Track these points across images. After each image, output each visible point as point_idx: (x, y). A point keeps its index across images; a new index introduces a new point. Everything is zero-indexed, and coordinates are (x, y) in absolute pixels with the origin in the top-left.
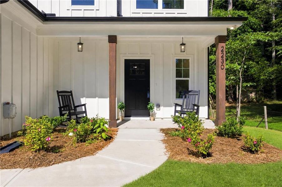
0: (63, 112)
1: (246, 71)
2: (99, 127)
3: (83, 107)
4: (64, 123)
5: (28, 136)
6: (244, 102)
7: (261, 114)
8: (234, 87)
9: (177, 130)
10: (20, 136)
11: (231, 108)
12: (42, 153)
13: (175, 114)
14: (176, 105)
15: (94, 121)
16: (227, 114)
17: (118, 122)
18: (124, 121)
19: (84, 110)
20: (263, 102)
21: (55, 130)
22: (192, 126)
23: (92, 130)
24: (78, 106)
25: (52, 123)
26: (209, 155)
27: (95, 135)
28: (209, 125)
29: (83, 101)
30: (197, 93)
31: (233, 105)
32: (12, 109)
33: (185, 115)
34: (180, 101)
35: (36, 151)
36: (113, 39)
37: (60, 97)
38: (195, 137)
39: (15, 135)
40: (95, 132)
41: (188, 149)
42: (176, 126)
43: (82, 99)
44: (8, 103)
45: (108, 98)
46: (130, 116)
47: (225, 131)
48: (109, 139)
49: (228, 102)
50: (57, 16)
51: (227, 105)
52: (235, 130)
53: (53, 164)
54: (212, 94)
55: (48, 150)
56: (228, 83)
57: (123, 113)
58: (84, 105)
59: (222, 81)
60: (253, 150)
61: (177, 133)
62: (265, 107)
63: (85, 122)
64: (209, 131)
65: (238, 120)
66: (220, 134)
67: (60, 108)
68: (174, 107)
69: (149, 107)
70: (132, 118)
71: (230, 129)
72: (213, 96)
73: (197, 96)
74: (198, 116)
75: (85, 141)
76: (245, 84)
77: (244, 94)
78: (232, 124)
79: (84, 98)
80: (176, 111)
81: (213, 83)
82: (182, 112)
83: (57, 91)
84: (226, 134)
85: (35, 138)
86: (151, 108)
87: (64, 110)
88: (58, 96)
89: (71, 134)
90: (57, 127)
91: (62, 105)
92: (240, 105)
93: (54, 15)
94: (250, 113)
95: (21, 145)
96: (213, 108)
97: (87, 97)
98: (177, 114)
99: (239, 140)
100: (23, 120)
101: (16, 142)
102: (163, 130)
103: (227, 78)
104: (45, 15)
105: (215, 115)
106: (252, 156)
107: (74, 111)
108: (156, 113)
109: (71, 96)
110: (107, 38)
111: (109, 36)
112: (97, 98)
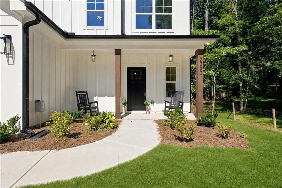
0: (81, 107)
1: (219, 76)
2: (108, 118)
3: (96, 103)
4: (81, 116)
5: (54, 126)
6: (218, 100)
7: (231, 108)
8: (210, 88)
9: (166, 121)
10: (48, 125)
11: (207, 104)
12: (65, 138)
13: (165, 109)
14: (166, 102)
15: (104, 114)
16: (204, 109)
17: (122, 114)
18: (126, 114)
19: (96, 106)
20: (232, 99)
21: (74, 121)
22: (178, 118)
23: (103, 121)
24: (92, 103)
25: (72, 116)
26: (191, 140)
27: (105, 124)
28: (191, 117)
29: (96, 99)
30: (182, 93)
31: (209, 102)
32: (42, 105)
33: (173, 110)
34: (169, 99)
35: (60, 137)
36: (118, 52)
37: (78, 96)
38: (180, 126)
39: (44, 125)
40: (105, 123)
41: (175, 135)
42: (166, 118)
43: (94, 97)
44: (39, 101)
45: (115, 97)
46: (131, 111)
47: (203, 122)
48: (115, 127)
49: (205, 100)
50: (76, 34)
51: (205, 102)
52: (210, 121)
53: (73, 147)
54: (193, 94)
55: (69, 136)
56: (205, 85)
57: (126, 108)
58: (97, 102)
59: (201, 84)
60: (224, 136)
61: (167, 123)
62: (233, 103)
63: (97, 115)
64: (191, 121)
65: (213, 113)
66: (200, 124)
67: (78, 104)
68: (164, 104)
69: (145, 103)
70: (132, 112)
71: (207, 120)
72: (193, 95)
73: (182, 96)
74: (183, 111)
75: (97, 129)
76: (218, 86)
77: (218, 93)
78: (208, 117)
79: (97, 97)
80: (166, 107)
81: (194, 85)
82: (170, 107)
83: (76, 92)
84: (203, 124)
85: (59, 127)
86: (147, 104)
87: (81, 106)
88: (77, 95)
89: (86, 124)
90: (76, 119)
91: (80, 102)
92: (214, 102)
93: (74, 33)
94: (222, 108)
95: (49, 132)
96: (194, 105)
97: (98, 96)
98: (167, 109)
99: (213, 128)
100: (50, 114)
101: (45, 130)
102: (156, 121)
103: (204, 81)
104: (67, 33)
105: (195, 110)
106: (224, 140)
107: (88, 106)
108: (151, 108)
109: (86, 95)
110: (114, 51)
111: (116, 50)
112: (106, 97)
